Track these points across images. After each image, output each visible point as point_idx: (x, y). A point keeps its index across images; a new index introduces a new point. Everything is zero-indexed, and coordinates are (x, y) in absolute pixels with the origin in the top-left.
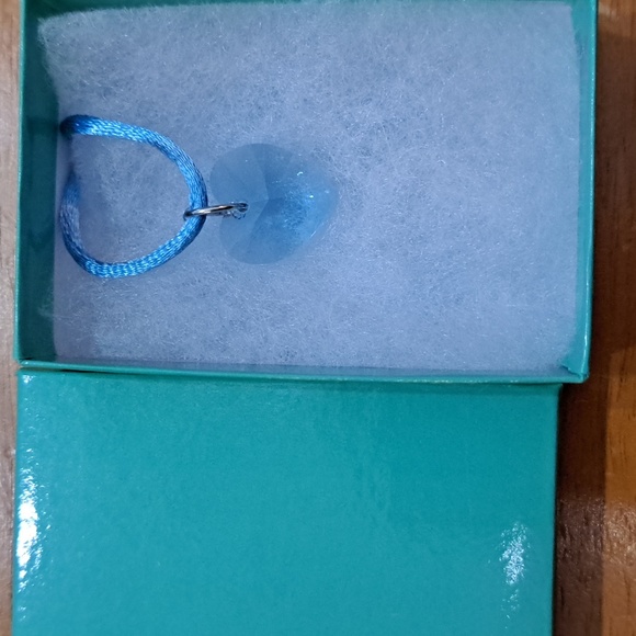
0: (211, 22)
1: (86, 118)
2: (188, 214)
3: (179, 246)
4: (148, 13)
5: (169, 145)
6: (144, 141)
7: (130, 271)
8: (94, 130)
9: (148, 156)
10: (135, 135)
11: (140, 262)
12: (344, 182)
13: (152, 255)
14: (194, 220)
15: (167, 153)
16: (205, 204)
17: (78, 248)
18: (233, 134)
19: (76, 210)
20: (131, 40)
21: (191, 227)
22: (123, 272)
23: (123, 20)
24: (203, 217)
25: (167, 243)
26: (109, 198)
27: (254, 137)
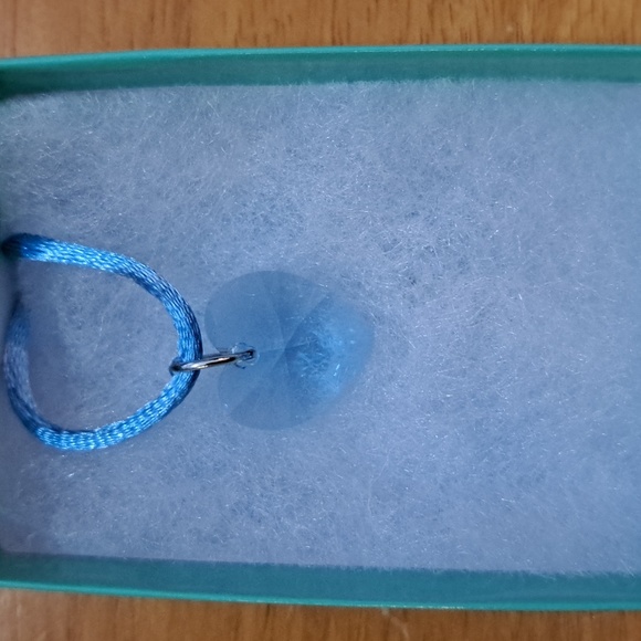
0: (205, 113)
1: (37, 239)
2: (176, 368)
3: (164, 410)
4: (119, 102)
5: (151, 277)
6: (116, 271)
7: (98, 444)
8: (47, 255)
9: (120, 285)
10: (103, 262)
11: (111, 431)
12: (380, 318)
13: (128, 423)
14: (186, 376)
15: (148, 287)
16: (199, 356)
17: (27, 407)
18: (234, 257)
19: (24, 354)
20: (97, 139)
21: (182, 386)
22: (89, 444)
23: (85, 110)
24: (196, 372)
25: (148, 405)
26: (68, 341)
27: (261, 260)
